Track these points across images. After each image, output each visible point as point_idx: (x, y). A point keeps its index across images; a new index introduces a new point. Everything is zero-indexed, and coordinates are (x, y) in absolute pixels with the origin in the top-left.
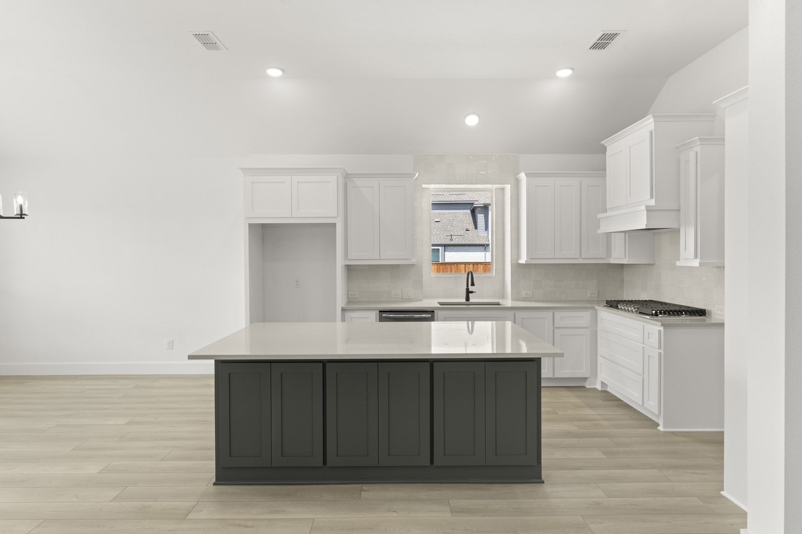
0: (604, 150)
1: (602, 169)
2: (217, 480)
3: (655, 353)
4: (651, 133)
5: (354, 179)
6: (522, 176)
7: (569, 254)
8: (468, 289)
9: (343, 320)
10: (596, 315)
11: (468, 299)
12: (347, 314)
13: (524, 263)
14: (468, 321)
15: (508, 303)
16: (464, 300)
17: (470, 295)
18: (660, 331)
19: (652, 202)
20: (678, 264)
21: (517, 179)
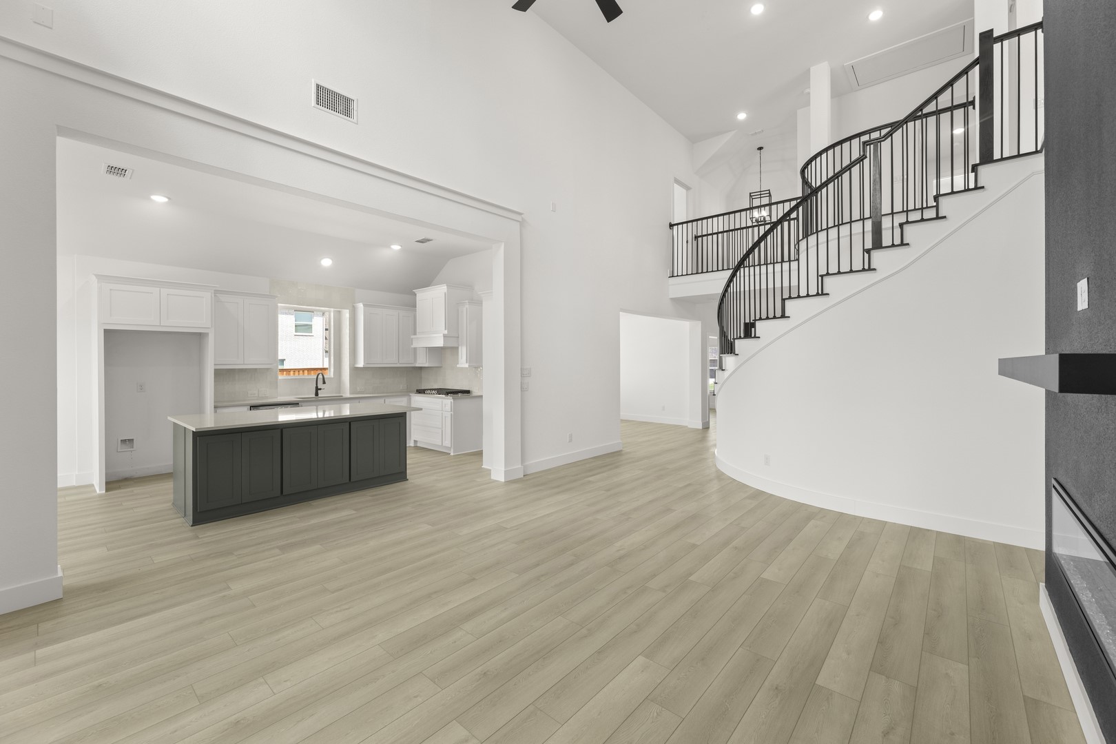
0: (414, 295)
1: (413, 306)
2: (194, 522)
3: (448, 415)
4: (445, 294)
6: (360, 306)
7: (391, 361)
8: (317, 387)
10: (410, 399)
11: (317, 394)
13: (363, 366)
15: (348, 395)
16: (313, 395)
17: (319, 391)
18: (450, 402)
19: (446, 332)
20: (458, 366)
21: (353, 306)
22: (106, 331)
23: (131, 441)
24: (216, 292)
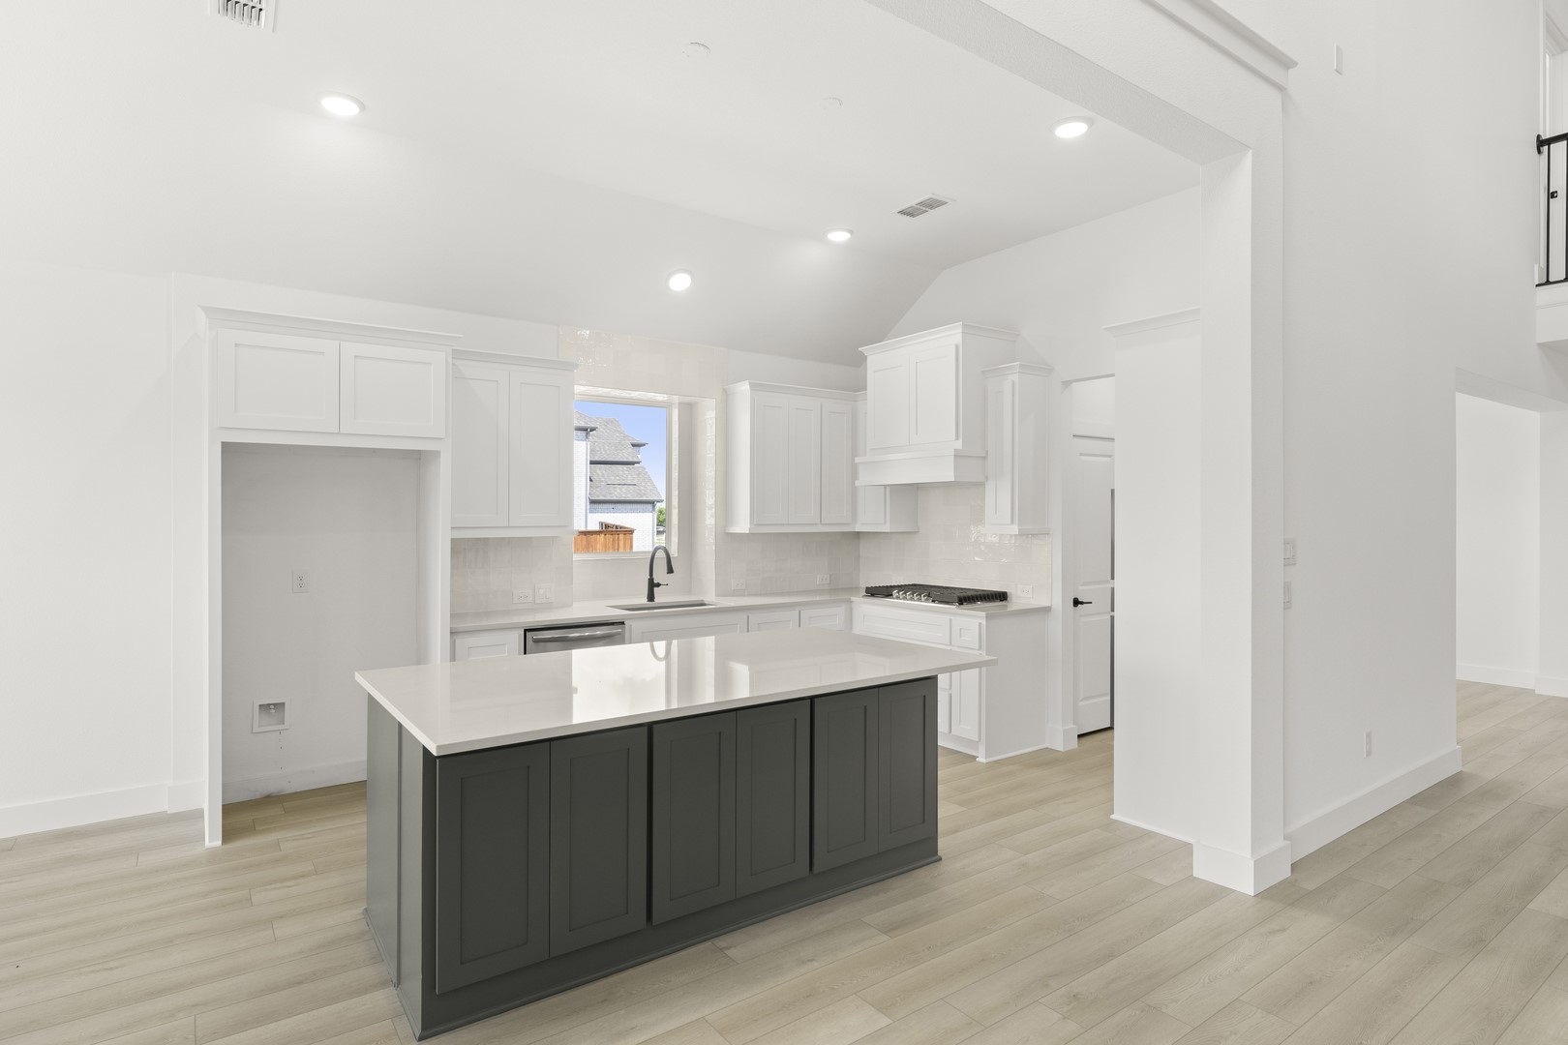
0: (861, 360)
1: (858, 386)
2: (424, 1028)
4: (957, 347)
6: (743, 389)
7: (806, 519)
8: (651, 580)
10: (851, 610)
11: (651, 597)
12: (460, 641)
13: (748, 532)
14: (651, 640)
15: (711, 598)
16: (644, 600)
17: (655, 589)
18: (980, 624)
19: (959, 445)
20: (981, 531)
21: (725, 390)
22: (228, 449)
23: (279, 706)
24: (457, 354)
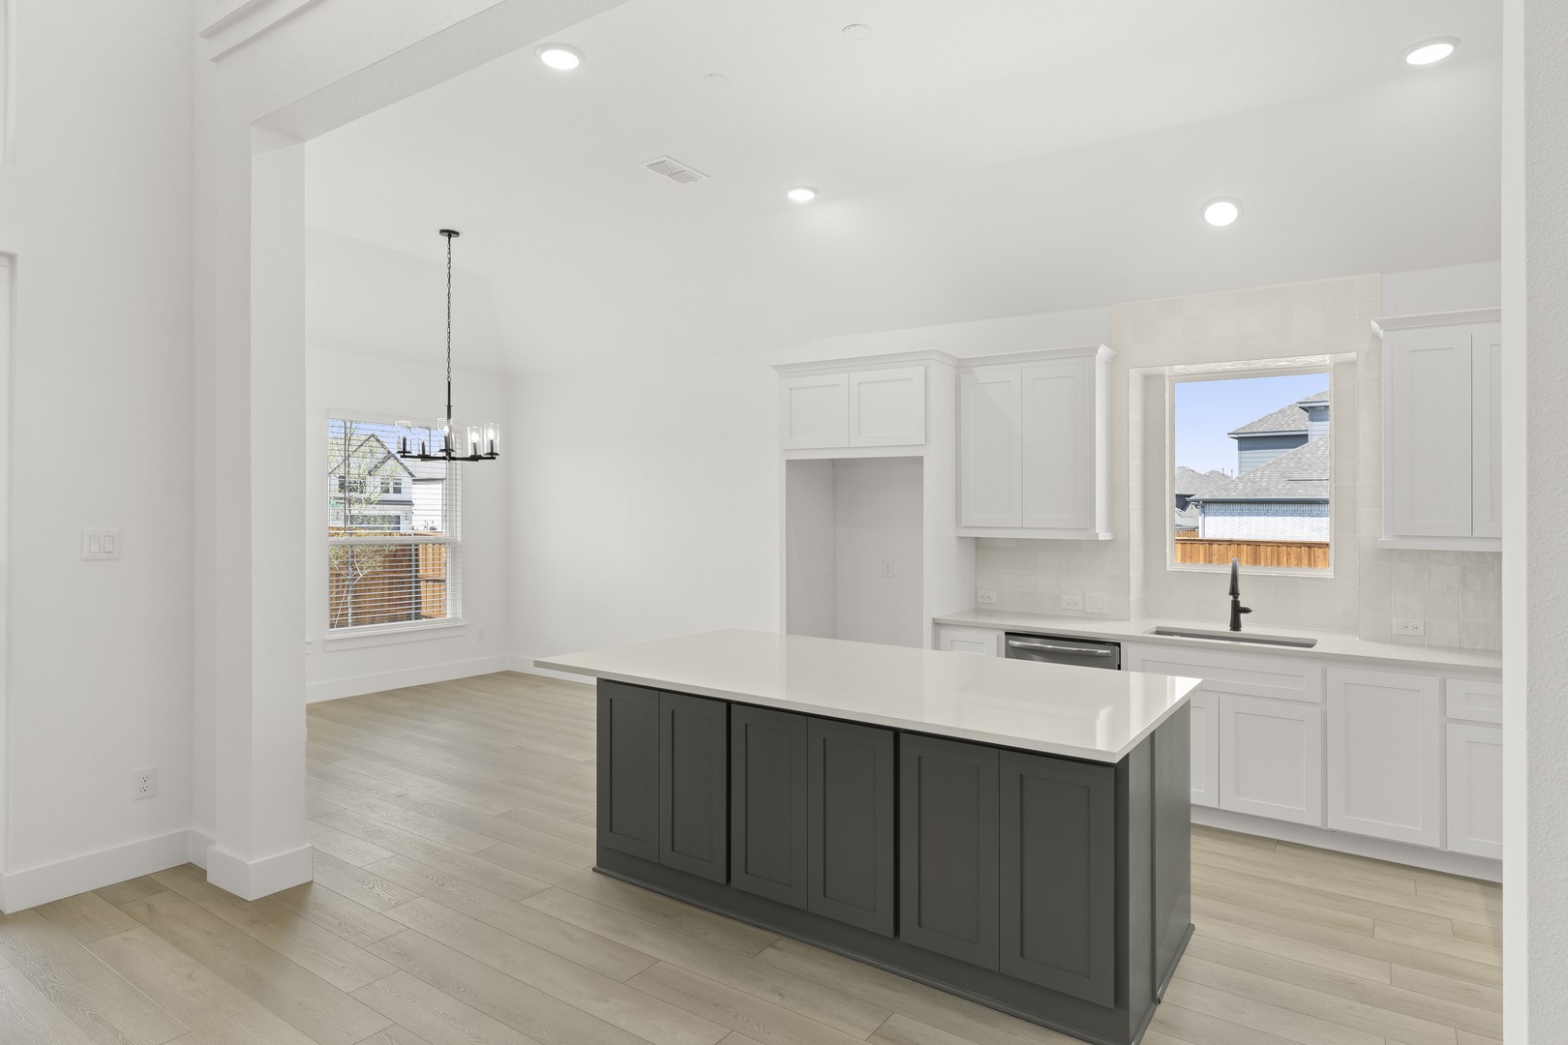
2: (597, 864)
5: (973, 369)
8: (1235, 603)
9: (936, 646)
11: (1236, 625)
12: (944, 633)
16: (1225, 627)
17: (1243, 616)
21: (1377, 337)
